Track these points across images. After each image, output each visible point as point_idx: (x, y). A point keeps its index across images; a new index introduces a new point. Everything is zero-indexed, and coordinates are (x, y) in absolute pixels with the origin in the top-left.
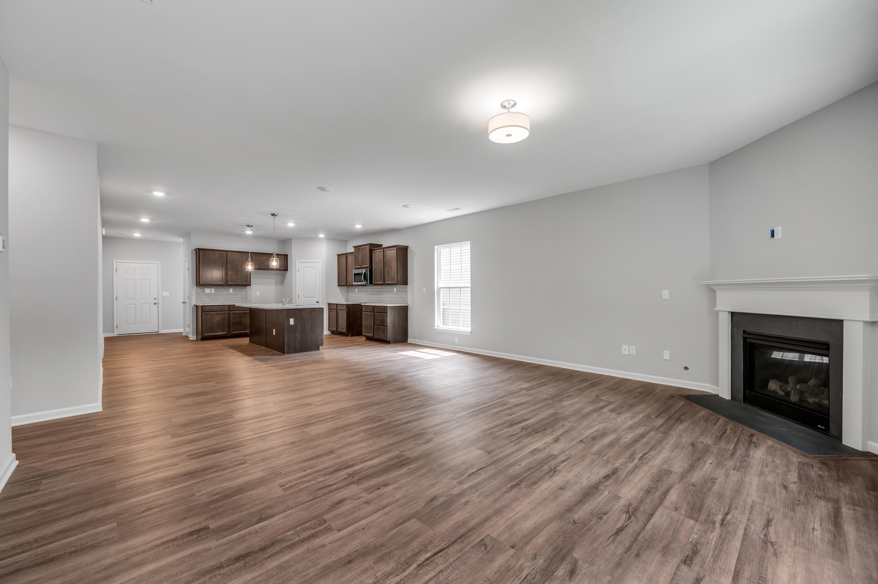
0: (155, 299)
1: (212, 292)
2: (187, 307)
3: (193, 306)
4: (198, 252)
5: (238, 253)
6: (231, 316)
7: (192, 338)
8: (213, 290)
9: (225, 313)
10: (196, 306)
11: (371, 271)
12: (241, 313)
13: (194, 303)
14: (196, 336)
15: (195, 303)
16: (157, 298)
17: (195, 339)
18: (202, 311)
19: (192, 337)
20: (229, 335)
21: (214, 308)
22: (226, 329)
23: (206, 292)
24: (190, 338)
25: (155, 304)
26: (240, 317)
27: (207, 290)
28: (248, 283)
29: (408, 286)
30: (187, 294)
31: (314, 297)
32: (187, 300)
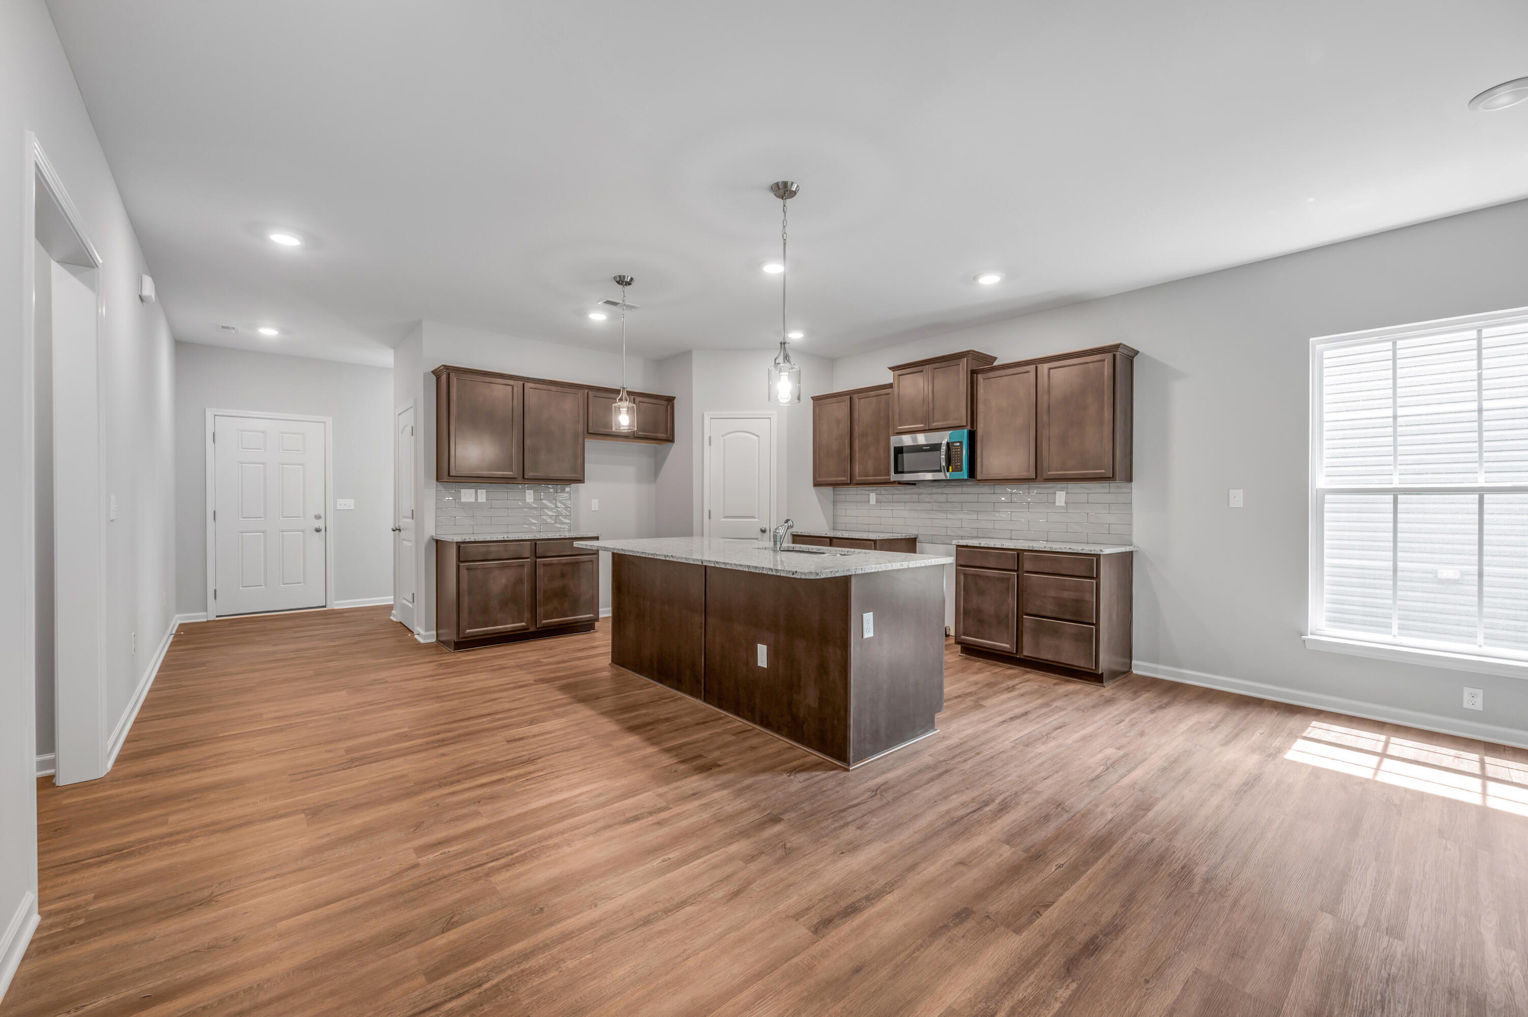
0: (318, 517)
1: (479, 500)
2: (405, 543)
3: (429, 542)
4: (444, 378)
5: (553, 388)
6: (540, 571)
7: (425, 637)
8: (482, 495)
9: (522, 566)
10: (437, 541)
11: (972, 436)
12: (567, 564)
13: (430, 531)
14: (435, 632)
15: (433, 534)
16: (323, 517)
17: (434, 640)
18: (459, 560)
19: (424, 634)
20: (532, 629)
21: (494, 548)
22: (527, 615)
23: (463, 500)
24: (416, 636)
25: (318, 530)
26: (563, 576)
27: (468, 495)
28: (578, 476)
29: (1133, 483)
30: (408, 504)
31: (754, 517)
32: (406, 523)
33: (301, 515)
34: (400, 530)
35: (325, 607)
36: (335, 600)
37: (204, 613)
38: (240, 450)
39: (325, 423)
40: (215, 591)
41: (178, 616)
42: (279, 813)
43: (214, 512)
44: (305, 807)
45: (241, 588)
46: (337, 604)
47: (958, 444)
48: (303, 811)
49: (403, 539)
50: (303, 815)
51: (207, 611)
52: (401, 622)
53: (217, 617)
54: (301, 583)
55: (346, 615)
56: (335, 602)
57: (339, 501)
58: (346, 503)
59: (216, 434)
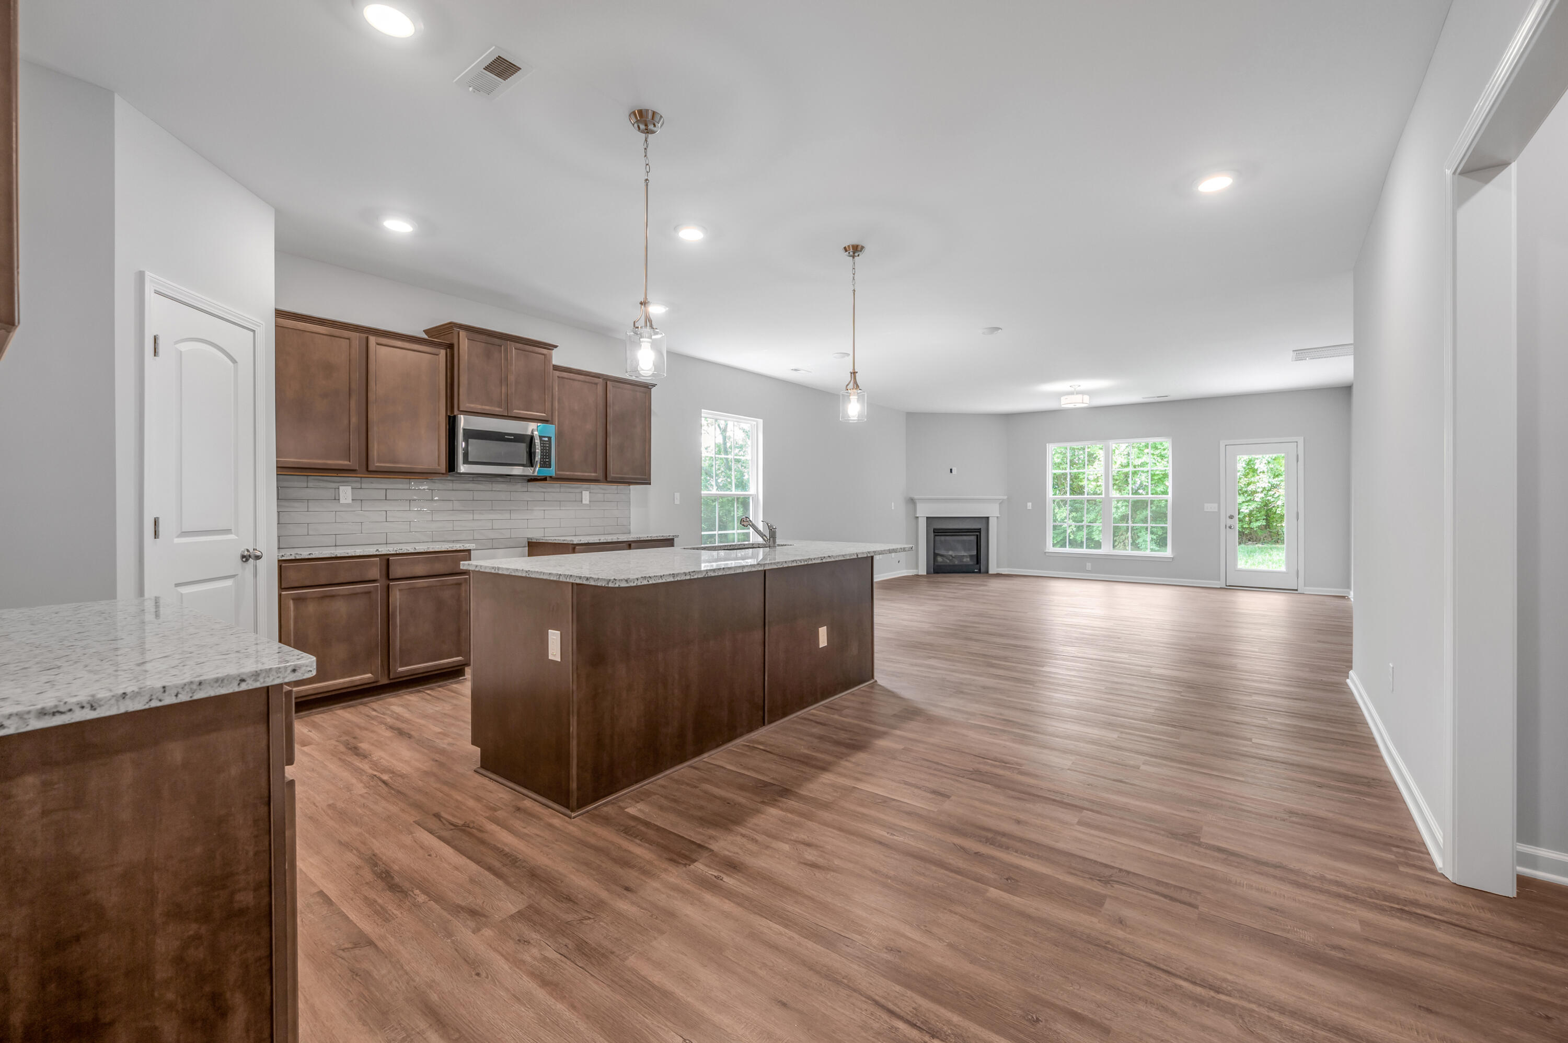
42: (1225, 856)
44: (1196, 848)
47: (546, 439)
48: (1200, 845)
50: (1201, 840)
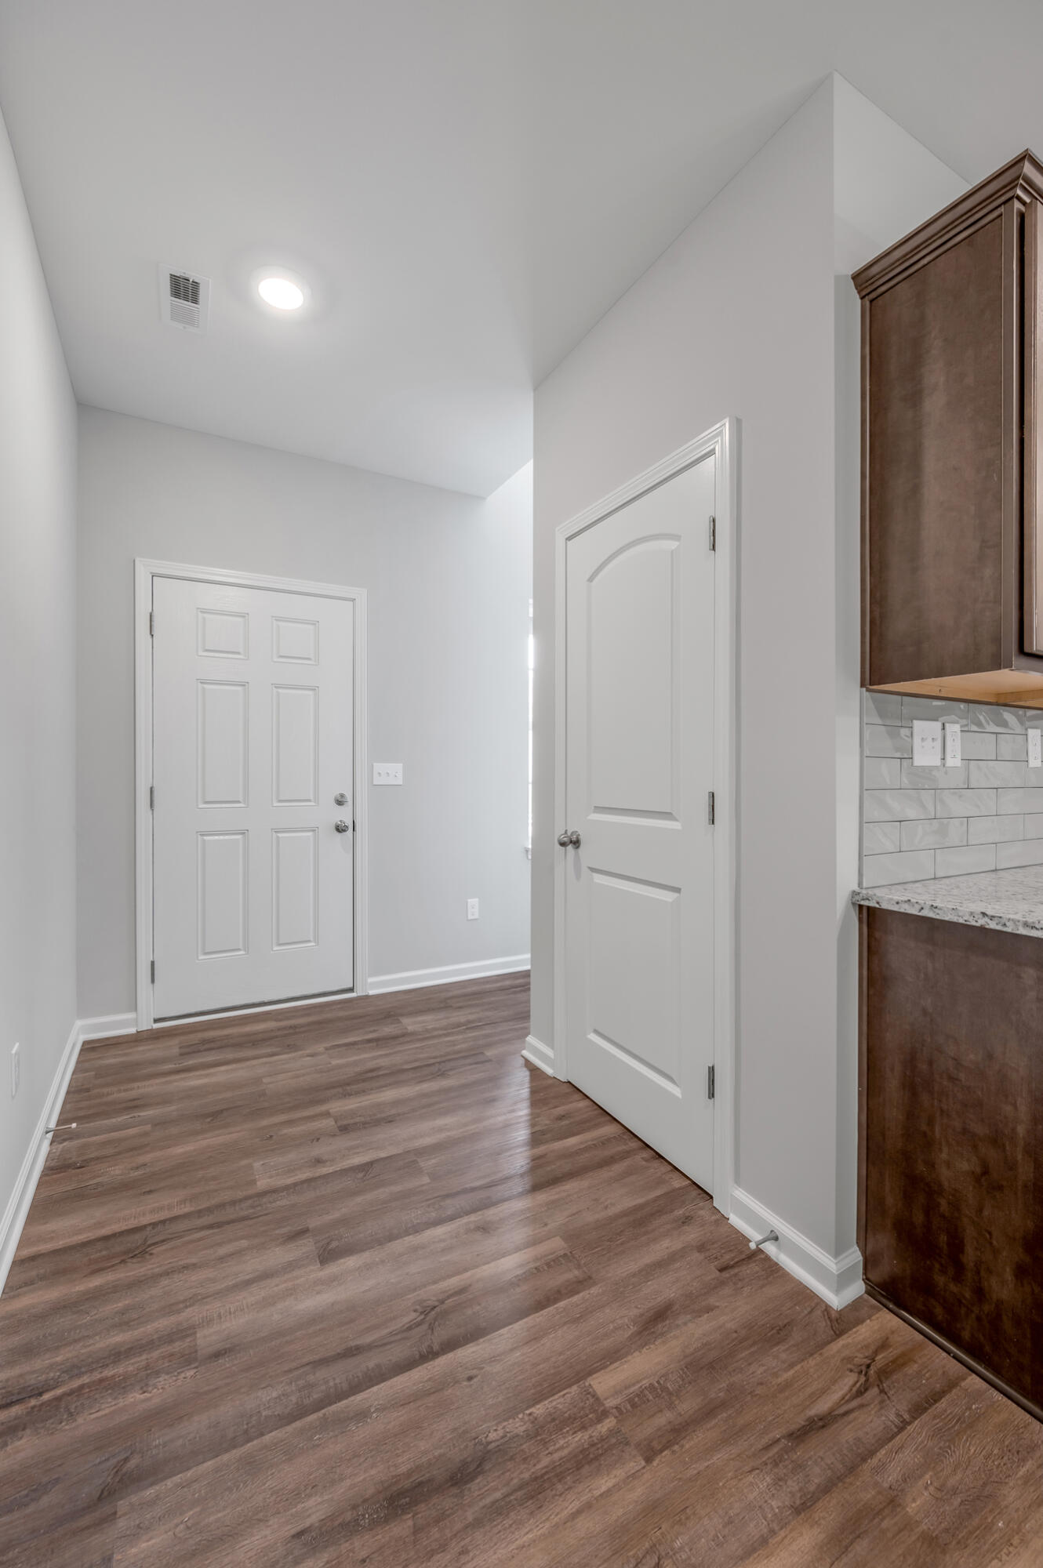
33: (312, 798)
34: (576, 843)
35: (351, 990)
36: (371, 975)
37: (131, 1016)
38: (201, 653)
39: (353, 600)
40: (153, 963)
41: (79, 1023)
43: (151, 788)
45: (201, 957)
46: (376, 984)
49: (593, 870)
51: (136, 1010)
52: (569, 1082)
53: (156, 1021)
54: (309, 941)
55: (410, 1024)
56: (370, 980)
57: (379, 767)
58: (391, 773)
59: (155, 619)
